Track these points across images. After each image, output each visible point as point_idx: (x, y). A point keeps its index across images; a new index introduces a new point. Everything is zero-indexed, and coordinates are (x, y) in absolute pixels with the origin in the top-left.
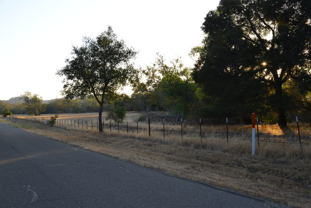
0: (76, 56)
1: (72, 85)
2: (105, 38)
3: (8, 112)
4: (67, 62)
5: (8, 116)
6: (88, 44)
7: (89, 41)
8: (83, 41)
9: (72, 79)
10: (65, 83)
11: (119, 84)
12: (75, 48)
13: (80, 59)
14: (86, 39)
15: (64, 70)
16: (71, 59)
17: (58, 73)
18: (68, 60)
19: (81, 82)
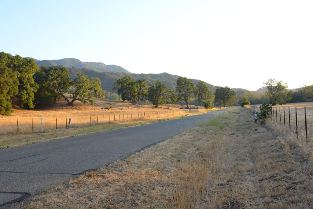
3: (246, 101)
5: (245, 106)
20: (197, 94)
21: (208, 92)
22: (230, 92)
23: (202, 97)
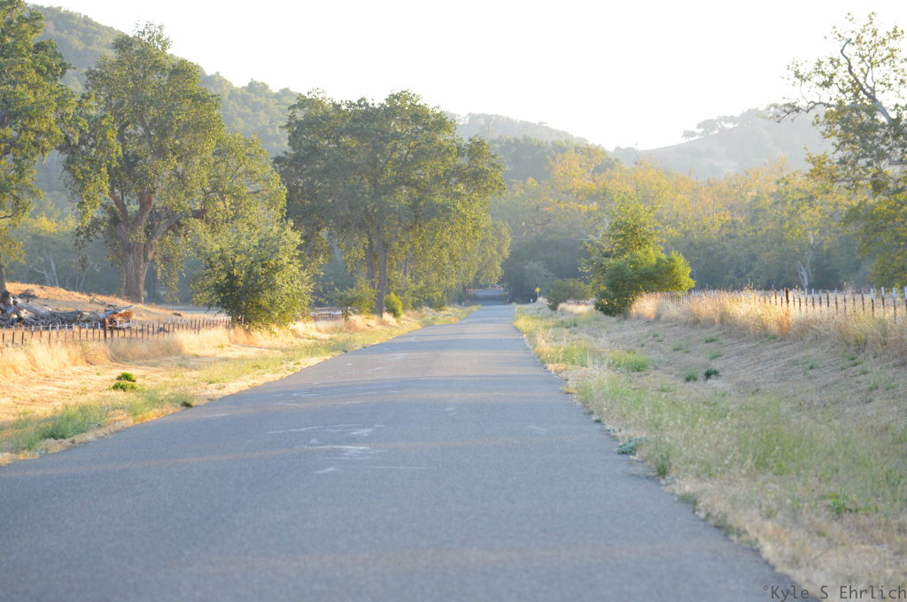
3: (651, 255)
5: (646, 305)
20: (95, 164)
21: (210, 147)
22: (442, 152)
23: (145, 203)
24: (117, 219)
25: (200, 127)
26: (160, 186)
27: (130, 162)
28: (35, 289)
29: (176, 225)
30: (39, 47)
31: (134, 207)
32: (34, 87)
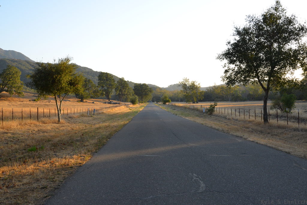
0: (238, 38)
1: (234, 69)
2: (271, 15)
3: (168, 99)
4: (229, 45)
6: (252, 24)
7: (253, 20)
8: (246, 20)
9: (233, 64)
10: (226, 68)
11: (288, 68)
12: (237, 29)
13: (243, 40)
14: (250, 17)
15: (225, 54)
16: (233, 42)
17: (219, 58)
18: (229, 43)
19: (243, 66)
20: (118, 90)
23: (122, 93)
24: (119, 94)
25: (127, 87)
26: (123, 92)
27: (121, 89)
28: (112, 101)
29: (124, 95)
30: (113, 79)
31: (121, 93)
32: (113, 83)
